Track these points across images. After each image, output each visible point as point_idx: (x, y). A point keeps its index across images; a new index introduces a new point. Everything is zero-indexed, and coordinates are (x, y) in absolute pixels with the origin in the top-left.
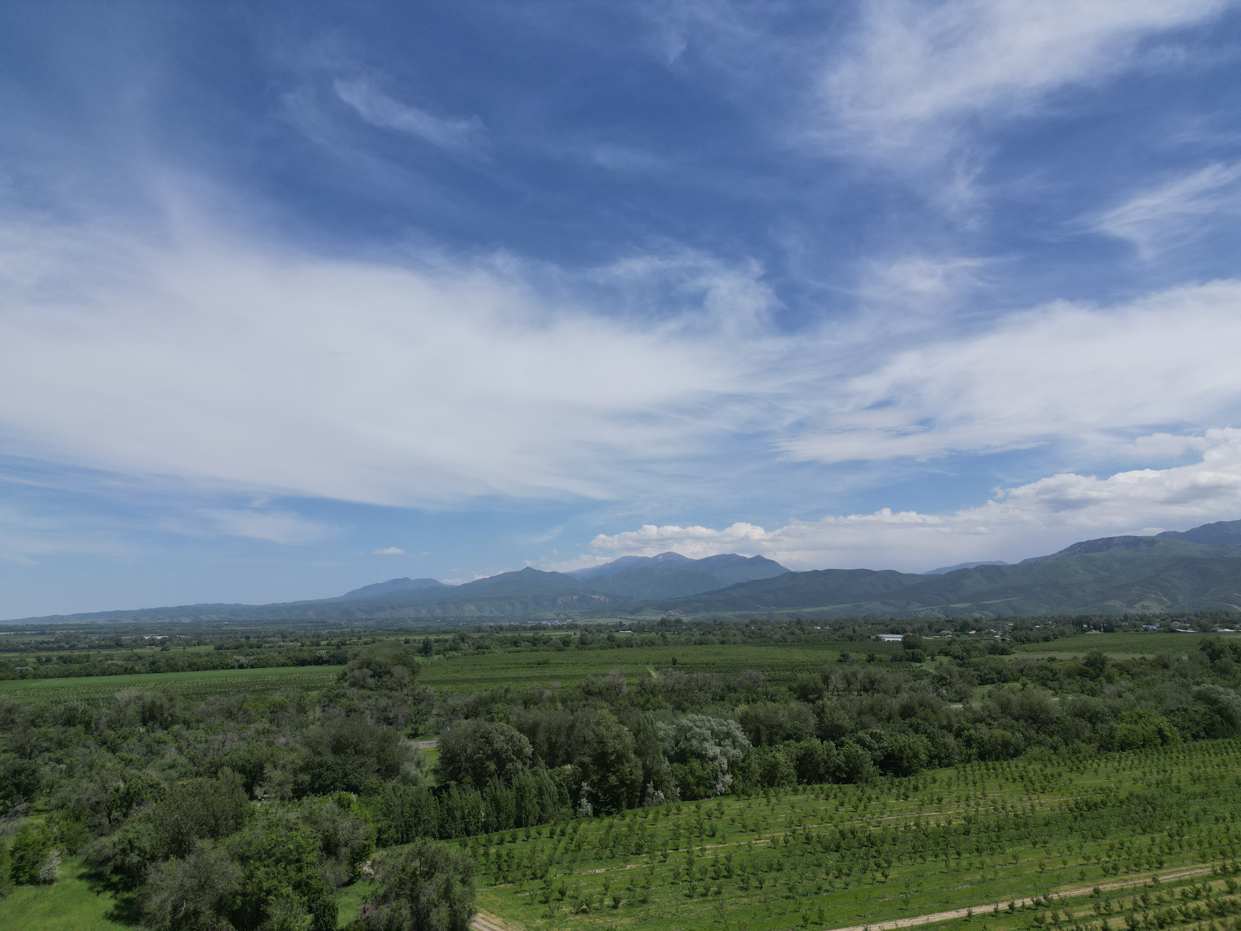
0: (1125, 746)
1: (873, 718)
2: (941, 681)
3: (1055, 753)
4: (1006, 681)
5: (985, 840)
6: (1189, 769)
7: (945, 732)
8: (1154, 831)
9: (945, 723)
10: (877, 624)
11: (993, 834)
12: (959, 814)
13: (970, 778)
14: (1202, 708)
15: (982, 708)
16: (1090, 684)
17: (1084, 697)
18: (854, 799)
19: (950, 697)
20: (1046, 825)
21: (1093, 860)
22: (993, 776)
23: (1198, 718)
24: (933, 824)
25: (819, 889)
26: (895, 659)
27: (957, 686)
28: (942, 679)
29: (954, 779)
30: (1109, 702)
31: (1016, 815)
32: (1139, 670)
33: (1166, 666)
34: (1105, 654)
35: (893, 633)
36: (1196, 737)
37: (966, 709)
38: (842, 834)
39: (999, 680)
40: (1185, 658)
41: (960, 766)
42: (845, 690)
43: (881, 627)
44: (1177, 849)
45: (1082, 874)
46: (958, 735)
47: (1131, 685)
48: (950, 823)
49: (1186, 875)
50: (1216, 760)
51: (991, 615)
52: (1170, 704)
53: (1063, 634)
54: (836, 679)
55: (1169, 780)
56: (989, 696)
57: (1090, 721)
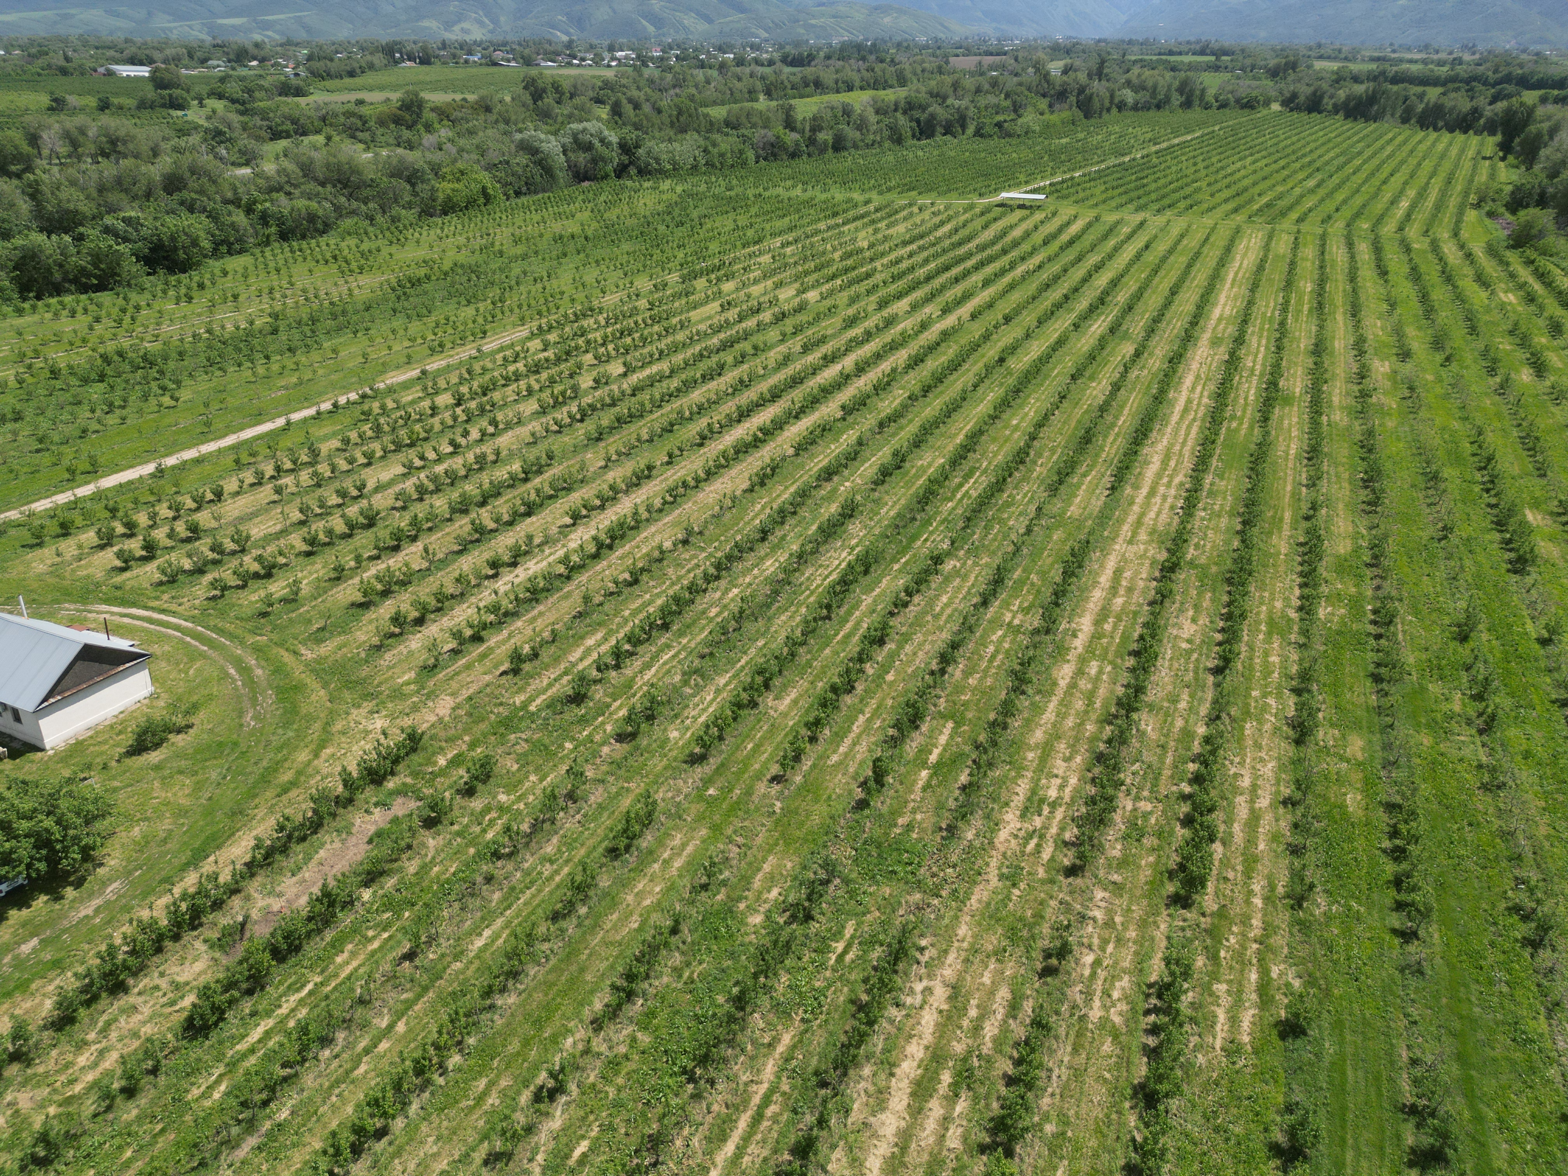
0: (449, 208)
1: (123, 196)
2: (217, 136)
3: (372, 225)
4: (304, 134)
5: (297, 336)
6: (511, 230)
7: (231, 207)
8: (478, 300)
9: (229, 195)
10: (104, 48)
11: (307, 329)
12: (262, 311)
13: (272, 265)
14: (523, 159)
15: (278, 172)
16: (406, 134)
17: (400, 151)
18: (115, 311)
19: (233, 159)
20: (367, 309)
21: (420, 341)
22: (300, 259)
23: (520, 171)
24: (230, 327)
25: (84, 431)
26: (143, 105)
27: (241, 143)
28: (219, 133)
29: (251, 268)
30: (429, 156)
31: (332, 303)
32: (460, 115)
33: (488, 109)
34: (422, 95)
35: (133, 64)
36: (518, 194)
37: (257, 175)
38: (105, 358)
39: (296, 133)
40: (508, 99)
41: (257, 251)
42: (69, 156)
43: (111, 53)
44: (500, 316)
45: (409, 357)
46: (249, 210)
47: (450, 134)
48: (252, 323)
49: (507, 340)
50: (536, 217)
51: (277, 37)
52: (493, 156)
53: (371, 67)
54: (50, 138)
55: (492, 244)
56: (286, 156)
57: (409, 181)
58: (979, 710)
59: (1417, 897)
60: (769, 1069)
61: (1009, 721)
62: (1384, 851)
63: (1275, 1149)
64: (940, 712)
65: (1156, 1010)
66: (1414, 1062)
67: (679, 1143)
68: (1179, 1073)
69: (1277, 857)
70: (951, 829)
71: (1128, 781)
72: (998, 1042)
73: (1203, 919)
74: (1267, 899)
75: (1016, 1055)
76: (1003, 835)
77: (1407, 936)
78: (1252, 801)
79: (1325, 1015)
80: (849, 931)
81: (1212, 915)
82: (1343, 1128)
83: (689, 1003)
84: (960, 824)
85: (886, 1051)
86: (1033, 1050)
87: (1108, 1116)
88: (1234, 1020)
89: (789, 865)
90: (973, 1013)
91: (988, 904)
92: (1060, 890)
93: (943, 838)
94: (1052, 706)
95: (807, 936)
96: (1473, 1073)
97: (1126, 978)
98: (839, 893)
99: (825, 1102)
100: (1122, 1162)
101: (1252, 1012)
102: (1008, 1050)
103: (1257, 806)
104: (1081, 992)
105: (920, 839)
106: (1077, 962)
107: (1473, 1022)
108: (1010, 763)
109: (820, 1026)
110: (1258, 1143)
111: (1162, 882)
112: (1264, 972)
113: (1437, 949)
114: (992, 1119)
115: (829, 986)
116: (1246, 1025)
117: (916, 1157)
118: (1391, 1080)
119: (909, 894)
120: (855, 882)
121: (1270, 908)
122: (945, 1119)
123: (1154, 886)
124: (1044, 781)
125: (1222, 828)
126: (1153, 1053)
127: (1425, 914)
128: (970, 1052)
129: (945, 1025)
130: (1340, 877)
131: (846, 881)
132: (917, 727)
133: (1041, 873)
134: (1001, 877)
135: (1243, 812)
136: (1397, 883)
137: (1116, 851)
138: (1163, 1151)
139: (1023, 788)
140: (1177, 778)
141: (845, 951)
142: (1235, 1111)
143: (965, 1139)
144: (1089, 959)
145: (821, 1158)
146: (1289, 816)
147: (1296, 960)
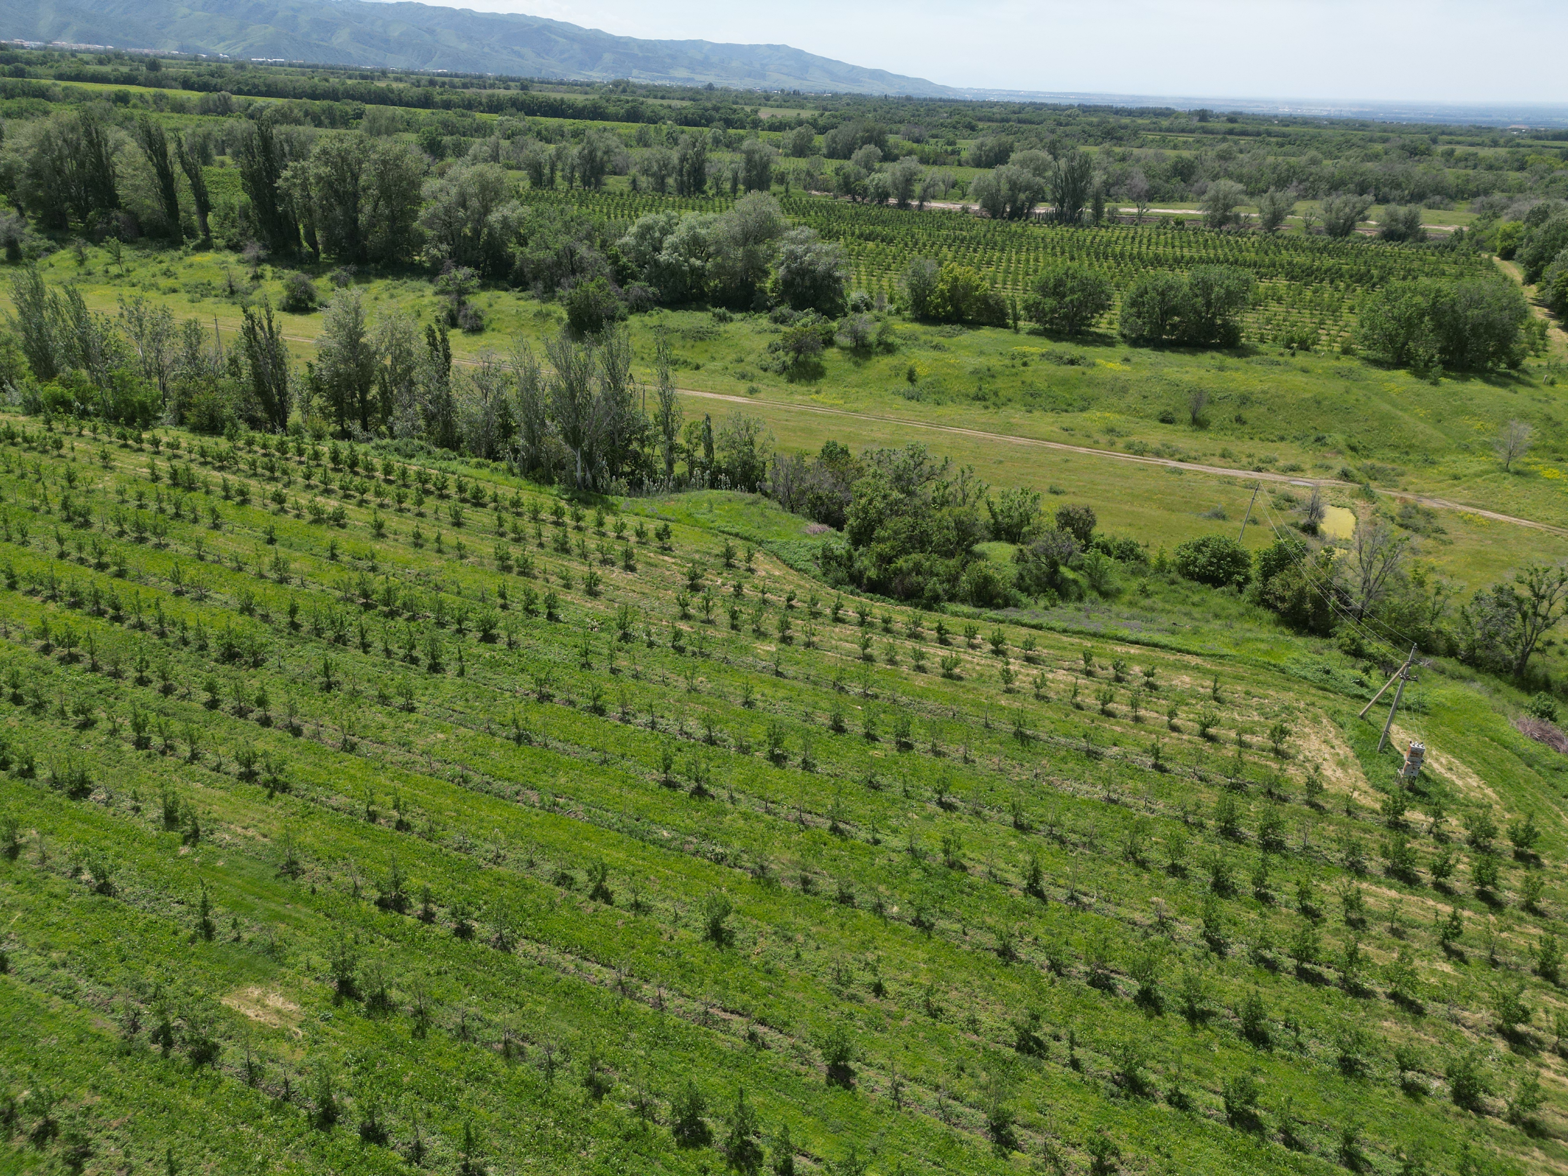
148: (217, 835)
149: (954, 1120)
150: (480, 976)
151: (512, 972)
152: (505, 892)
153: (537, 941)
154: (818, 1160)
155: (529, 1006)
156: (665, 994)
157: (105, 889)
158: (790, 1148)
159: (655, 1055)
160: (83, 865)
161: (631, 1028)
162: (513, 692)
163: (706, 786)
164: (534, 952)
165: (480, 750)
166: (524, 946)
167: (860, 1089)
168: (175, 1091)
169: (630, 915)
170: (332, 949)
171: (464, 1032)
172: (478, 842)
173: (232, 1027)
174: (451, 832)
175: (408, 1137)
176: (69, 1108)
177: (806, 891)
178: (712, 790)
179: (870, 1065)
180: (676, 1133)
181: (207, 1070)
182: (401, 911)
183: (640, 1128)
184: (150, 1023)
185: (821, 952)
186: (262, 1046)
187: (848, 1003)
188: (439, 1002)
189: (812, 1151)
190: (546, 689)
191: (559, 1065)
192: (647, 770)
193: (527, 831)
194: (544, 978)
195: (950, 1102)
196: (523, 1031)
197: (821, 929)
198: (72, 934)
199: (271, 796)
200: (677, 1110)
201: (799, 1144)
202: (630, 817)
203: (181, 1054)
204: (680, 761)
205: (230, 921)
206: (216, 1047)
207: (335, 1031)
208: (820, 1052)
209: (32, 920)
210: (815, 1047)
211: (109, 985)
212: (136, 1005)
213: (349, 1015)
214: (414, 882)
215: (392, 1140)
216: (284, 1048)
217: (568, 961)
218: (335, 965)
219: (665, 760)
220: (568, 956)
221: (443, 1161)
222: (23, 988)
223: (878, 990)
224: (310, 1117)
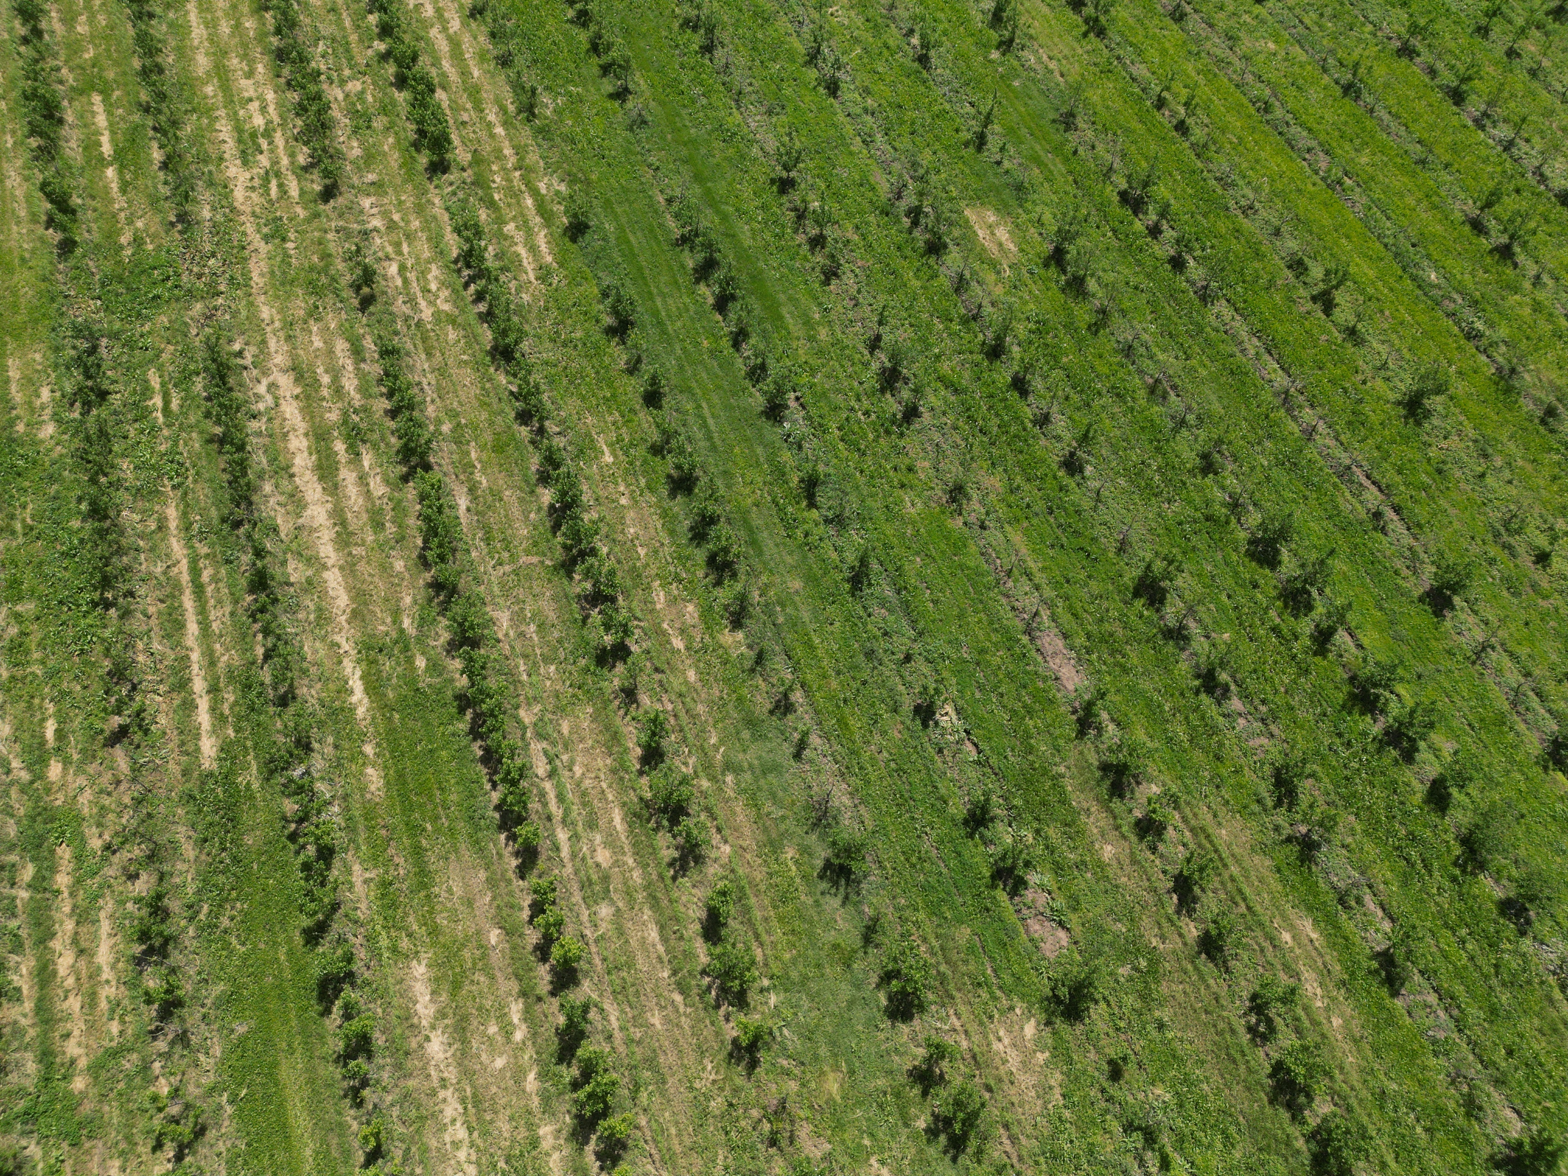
58: (117, 63)
59: (614, 54)
60: (177, 547)
61: (159, 60)
62: (571, 22)
63: (610, 331)
64: (73, 89)
65: (472, 279)
66: (670, 201)
67: (141, 658)
68: (515, 319)
69: (493, 77)
70: (182, 217)
71: (323, 68)
72: (363, 390)
73: (465, 174)
74: (505, 124)
75: (384, 390)
76: (239, 194)
77: (621, 95)
78: (445, 29)
79: (595, 202)
80: (155, 382)
81: (470, 165)
82: (646, 284)
83: (47, 548)
84: (188, 207)
85: (272, 461)
86: (396, 377)
87: (483, 388)
88: (533, 249)
89: (38, 357)
90: (326, 379)
91: (272, 273)
92: (330, 220)
93: (181, 232)
94: (193, 17)
95: (115, 413)
96: (709, 184)
97: (433, 267)
98: (116, 351)
99: (249, 537)
100: (513, 415)
101: (543, 233)
102: (375, 390)
103: (451, 31)
104: (404, 303)
105: (159, 248)
106: (385, 277)
107: (692, 143)
108: (194, 110)
109: (195, 481)
110: (598, 336)
111: (412, 157)
112: (535, 193)
113: (648, 94)
114: (398, 452)
115: (176, 443)
116: (544, 248)
117: (357, 521)
118: (661, 225)
119: (188, 309)
120: (124, 331)
121: (513, 131)
122: (361, 478)
123: (408, 164)
124: (241, 113)
125: (434, 72)
126: (488, 317)
127: (626, 67)
128: (345, 414)
129: (309, 406)
130: (550, 68)
131: (115, 336)
132: (61, 121)
133: (301, 213)
134: (266, 238)
135: (443, 46)
136: (595, 48)
137: (355, 151)
138: (537, 386)
139: (225, 131)
140: (365, 40)
141: (167, 403)
142: (570, 321)
143: (387, 481)
144: (393, 269)
145: (279, 577)
146: (483, 28)
147: (554, 167)
148: (1025, 53)
149: (1522, 709)
150: (1169, 311)
151: (1197, 324)
152: (1235, 246)
153: (1236, 310)
154: (1360, 646)
155: (1193, 362)
156: (1321, 427)
157: (923, 60)
158: (1342, 620)
159: (1275, 473)
160: (917, 28)
161: (1270, 436)
162: (1377, 27)
163: (1517, 249)
164: (1227, 319)
165: (1301, 82)
166: (1222, 307)
167: (1448, 624)
168: (905, 264)
169: (1339, 337)
170: (1064, 215)
171: (1128, 351)
172: (1241, 183)
173: (964, 237)
174: (1221, 159)
175: (1043, 404)
176: (837, 233)
177: (1543, 422)
178: (1521, 258)
179: (1476, 613)
180: (1250, 542)
181: (932, 261)
182: (1136, 213)
183: (1223, 519)
184: (910, 200)
185: (1509, 487)
186: (976, 265)
187: (1499, 549)
188: (1123, 313)
189: (1360, 636)
190: (1416, 42)
191: (1189, 427)
192: (1462, 196)
193: (1293, 196)
194: (1222, 347)
195: (1531, 693)
196: (1176, 380)
197: (1529, 467)
198: (888, 89)
199: (1085, 35)
200: (1263, 526)
201: (1353, 625)
202: (1408, 238)
203: (920, 237)
204: (1509, 204)
205: (1001, 144)
206: (945, 246)
207: (1033, 287)
208: (1434, 569)
209: (866, 61)
210: (1433, 563)
211: (895, 149)
212: (907, 177)
213: (1050, 279)
214: (1161, 191)
215: (1031, 399)
216: (991, 277)
217: (1253, 345)
218: (1059, 231)
219: (1492, 194)
220: (1255, 340)
221: (1058, 438)
222: (841, 117)
223: (1543, 558)
224: (984, 343)
